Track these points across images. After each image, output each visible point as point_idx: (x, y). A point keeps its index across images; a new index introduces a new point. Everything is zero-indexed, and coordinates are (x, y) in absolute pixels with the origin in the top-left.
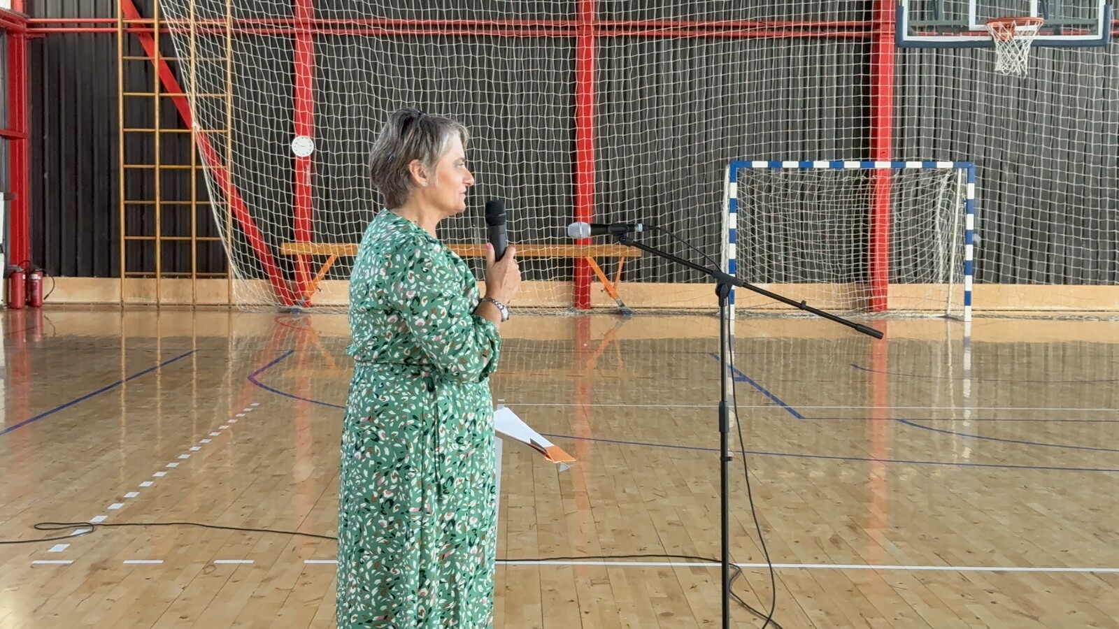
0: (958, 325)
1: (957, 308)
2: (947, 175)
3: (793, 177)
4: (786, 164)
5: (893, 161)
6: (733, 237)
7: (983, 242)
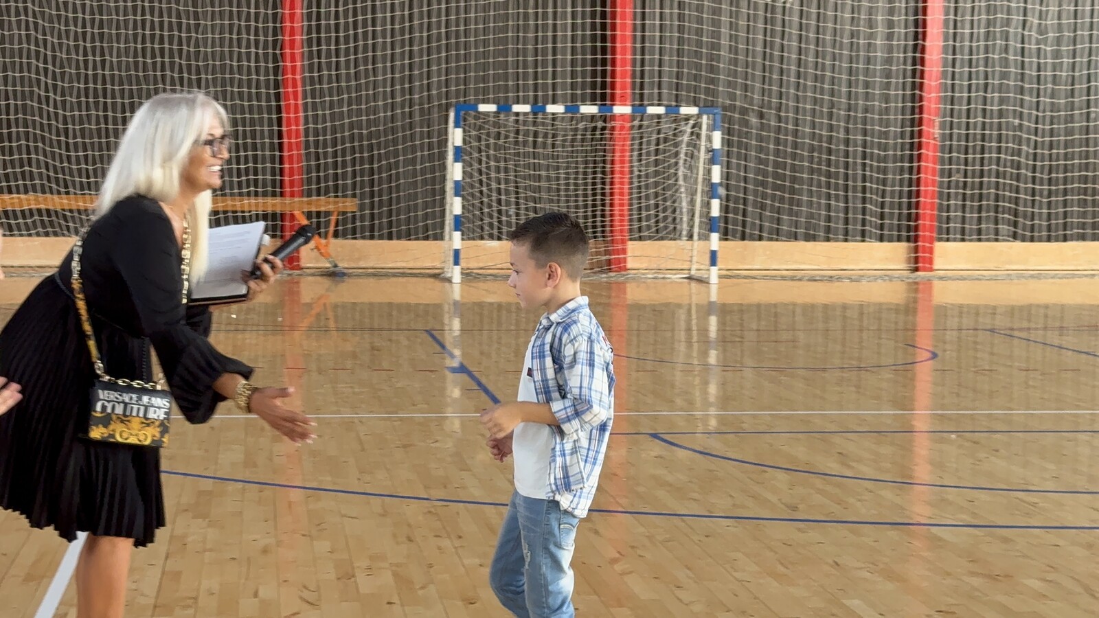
0: (702, 287)
1: (702, 267)
2: (691, 122)
3: (525, 123)
4: (517, 108)
5: (633, 106)
6: (459, 189)
7: (727, 195)
